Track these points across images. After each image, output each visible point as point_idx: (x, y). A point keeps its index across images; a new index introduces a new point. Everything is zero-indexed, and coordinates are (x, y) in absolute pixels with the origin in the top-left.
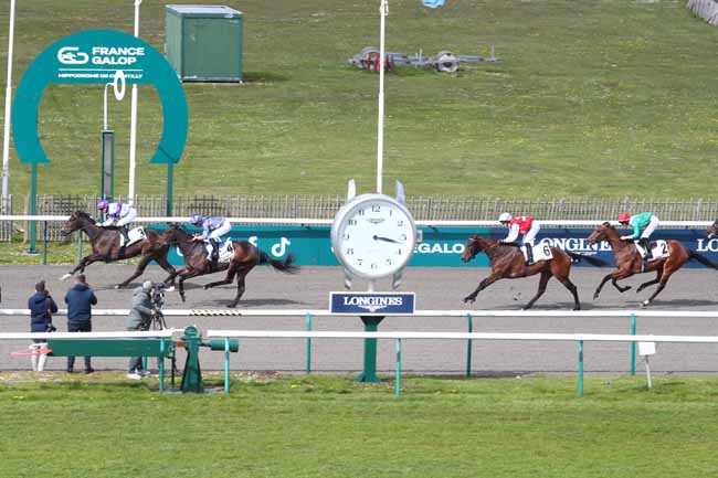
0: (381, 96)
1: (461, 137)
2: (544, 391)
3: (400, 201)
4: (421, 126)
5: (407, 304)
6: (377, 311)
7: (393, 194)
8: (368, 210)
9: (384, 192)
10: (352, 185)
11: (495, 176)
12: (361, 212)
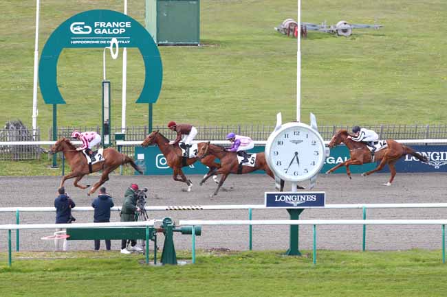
0: (299, 54)
1: (355, 81)
2: (418, 260)
3: (313, 128)
4: (327, 74)
5: (320, 200)
6: (298, 205)
7: (309, 123)
8: (291, 134)
9: (302, 121)
10: (279, 116)
11: (380, 108)
12: (287, 136)
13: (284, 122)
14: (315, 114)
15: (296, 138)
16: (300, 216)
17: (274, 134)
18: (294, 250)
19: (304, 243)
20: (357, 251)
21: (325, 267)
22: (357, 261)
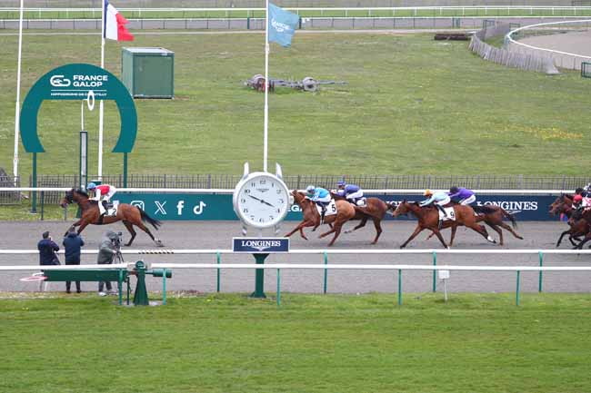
0: (266, 107)
1: (319, 134)
2: (376, 303)
3: (279, 177)
4: (292, 127)
5: (284, 246)
6: (265, 250)
7: (274, 173)
8: (257, 183)
9: (269, 171)
10: (246, 166)
11: (342, 160)
12: (253, 185)
13: (251, 171)
14: (281, 165)
15: (264, 186)
16: (265, 260)
17: (241, 183)
18: (259, 292)
19: (268, 287)
20: (319, 294)
21: (288, 309)
22: (318, 303)
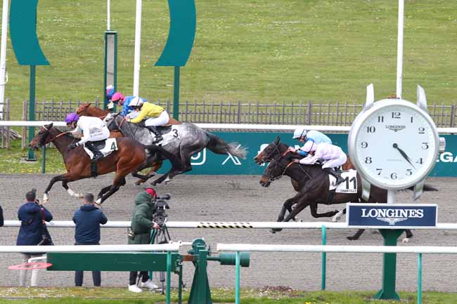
3: (422, 107)
4: (444, 27)
5: (429, 216)
6: (397, 224)
7: (414, 99)
8: (388, 117)
9: (404, 97)
10: (370, 89)
12: (381, 119)
13: (377, 97)
14: (425, 87)
15: (395, 122)
16: (398, 240)
17: (361, 117)
18: (389, 291)
19: (402, 279)
